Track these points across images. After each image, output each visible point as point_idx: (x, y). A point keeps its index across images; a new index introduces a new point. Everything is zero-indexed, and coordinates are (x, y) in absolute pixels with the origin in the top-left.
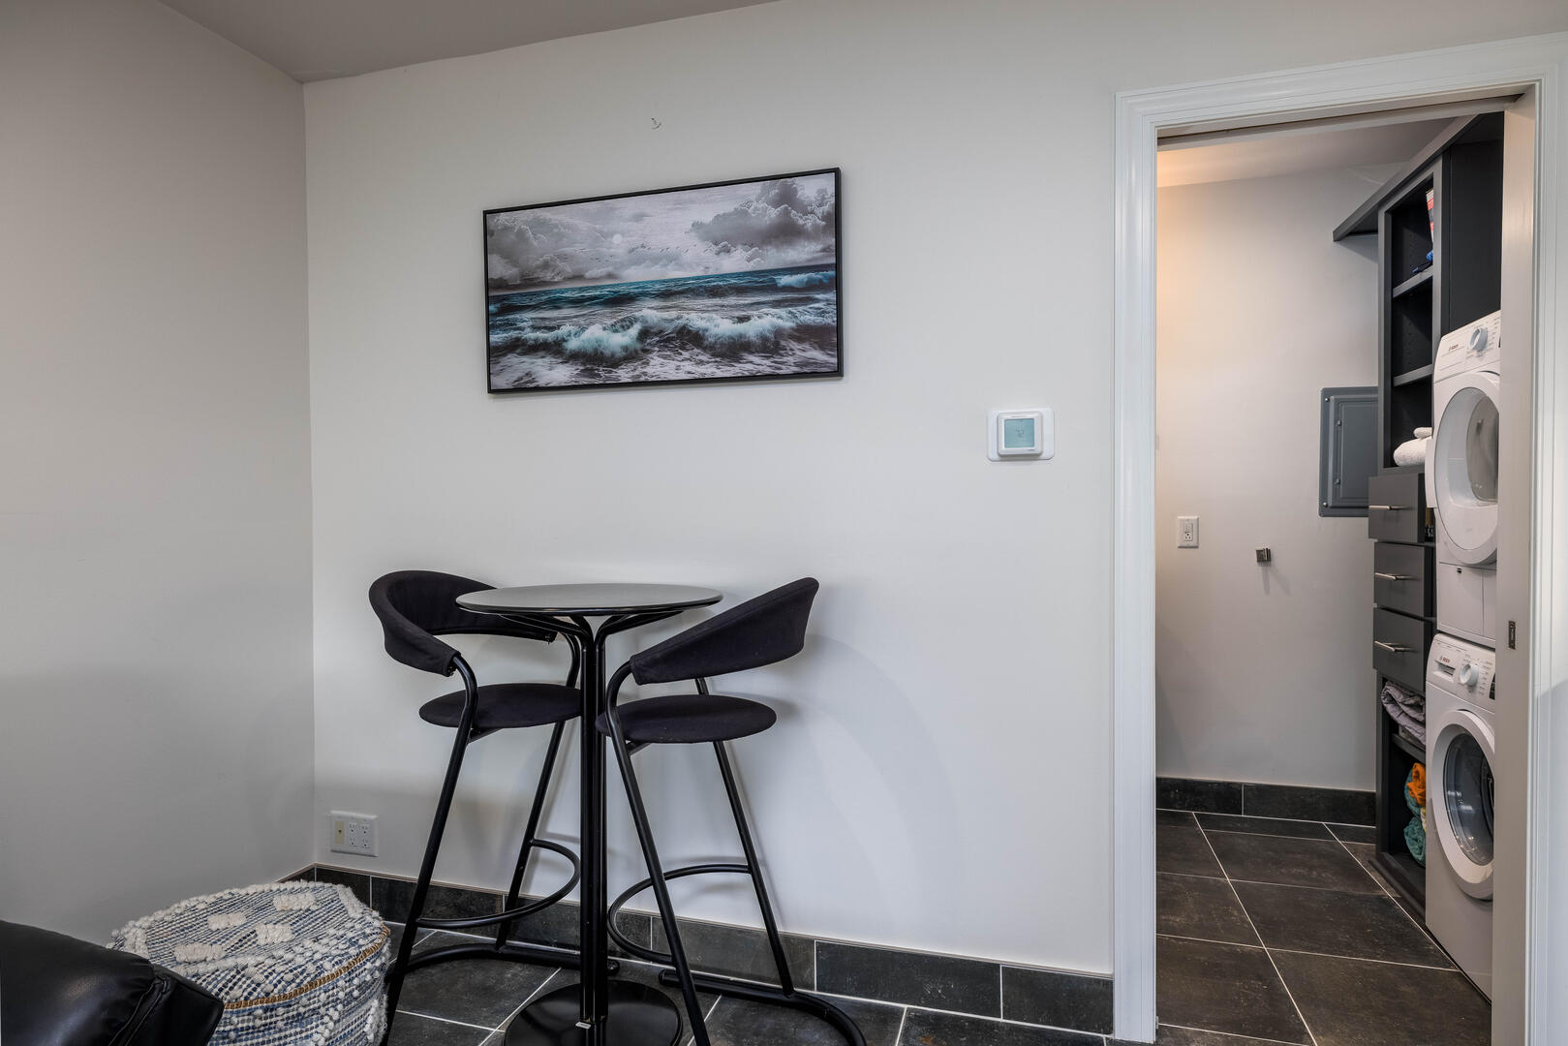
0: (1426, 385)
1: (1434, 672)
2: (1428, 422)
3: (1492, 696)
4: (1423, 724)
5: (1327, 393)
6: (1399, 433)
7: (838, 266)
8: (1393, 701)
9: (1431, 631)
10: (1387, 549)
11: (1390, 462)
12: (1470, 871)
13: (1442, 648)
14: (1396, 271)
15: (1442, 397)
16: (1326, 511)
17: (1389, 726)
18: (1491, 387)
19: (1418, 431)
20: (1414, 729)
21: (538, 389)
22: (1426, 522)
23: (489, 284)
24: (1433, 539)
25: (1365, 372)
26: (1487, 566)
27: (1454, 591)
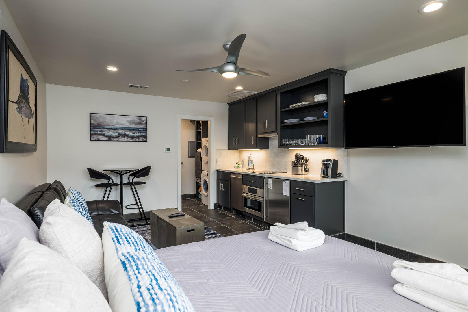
0: (201, 143)
1: (202, 175)
2: (201, 147)
3: (208, 176)
4: (201, 182)
5: (189, 141)
6: (198, 148)
7: (147, 128)
8: (198, 180)
9: (202, 171)
10: (197, 162)
11: (197, 151)
12: (205, 194)
13: (203, 172)
14: (197, 129)
15: (203, 145)
16: (189, 157)
17: (197, 183)
18: (207, 145)
19: (200, 148)
20: (200, 183)
21: (100, 141)
22: (201, 158)
23: (91, 124)
24: (202, 160)
25: (194, 139)
26: (207, 163)
27: (204, 166)
